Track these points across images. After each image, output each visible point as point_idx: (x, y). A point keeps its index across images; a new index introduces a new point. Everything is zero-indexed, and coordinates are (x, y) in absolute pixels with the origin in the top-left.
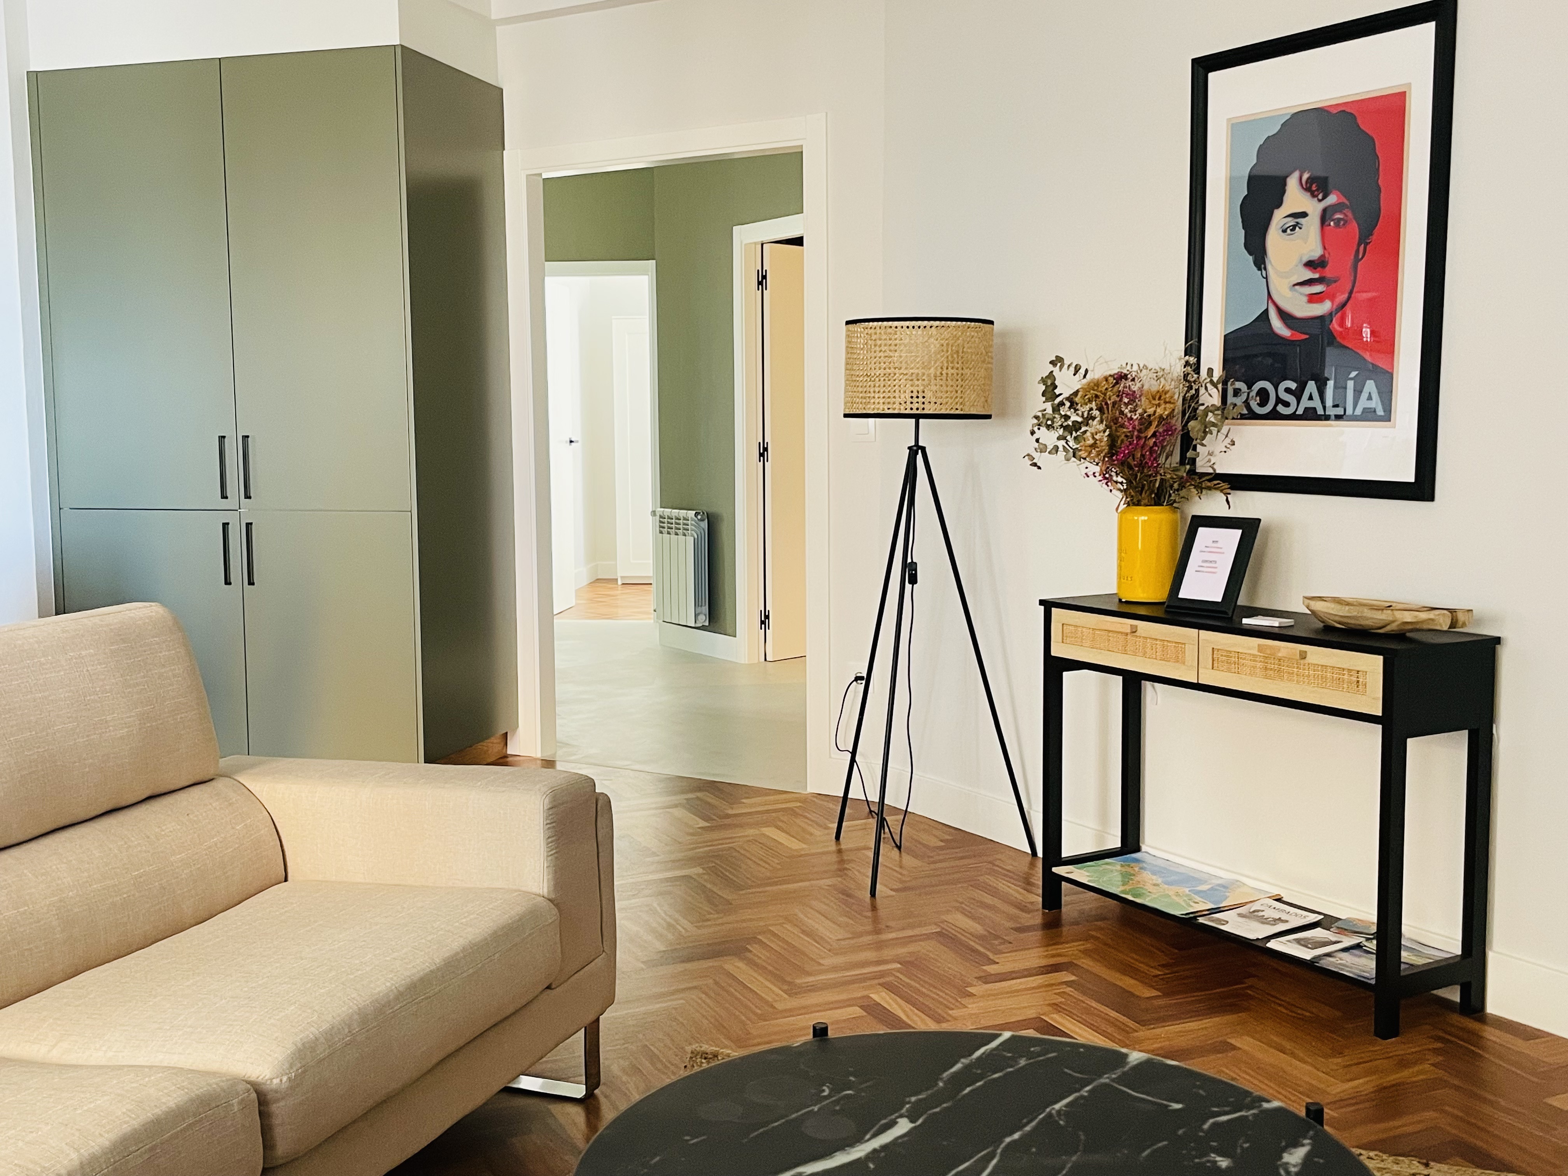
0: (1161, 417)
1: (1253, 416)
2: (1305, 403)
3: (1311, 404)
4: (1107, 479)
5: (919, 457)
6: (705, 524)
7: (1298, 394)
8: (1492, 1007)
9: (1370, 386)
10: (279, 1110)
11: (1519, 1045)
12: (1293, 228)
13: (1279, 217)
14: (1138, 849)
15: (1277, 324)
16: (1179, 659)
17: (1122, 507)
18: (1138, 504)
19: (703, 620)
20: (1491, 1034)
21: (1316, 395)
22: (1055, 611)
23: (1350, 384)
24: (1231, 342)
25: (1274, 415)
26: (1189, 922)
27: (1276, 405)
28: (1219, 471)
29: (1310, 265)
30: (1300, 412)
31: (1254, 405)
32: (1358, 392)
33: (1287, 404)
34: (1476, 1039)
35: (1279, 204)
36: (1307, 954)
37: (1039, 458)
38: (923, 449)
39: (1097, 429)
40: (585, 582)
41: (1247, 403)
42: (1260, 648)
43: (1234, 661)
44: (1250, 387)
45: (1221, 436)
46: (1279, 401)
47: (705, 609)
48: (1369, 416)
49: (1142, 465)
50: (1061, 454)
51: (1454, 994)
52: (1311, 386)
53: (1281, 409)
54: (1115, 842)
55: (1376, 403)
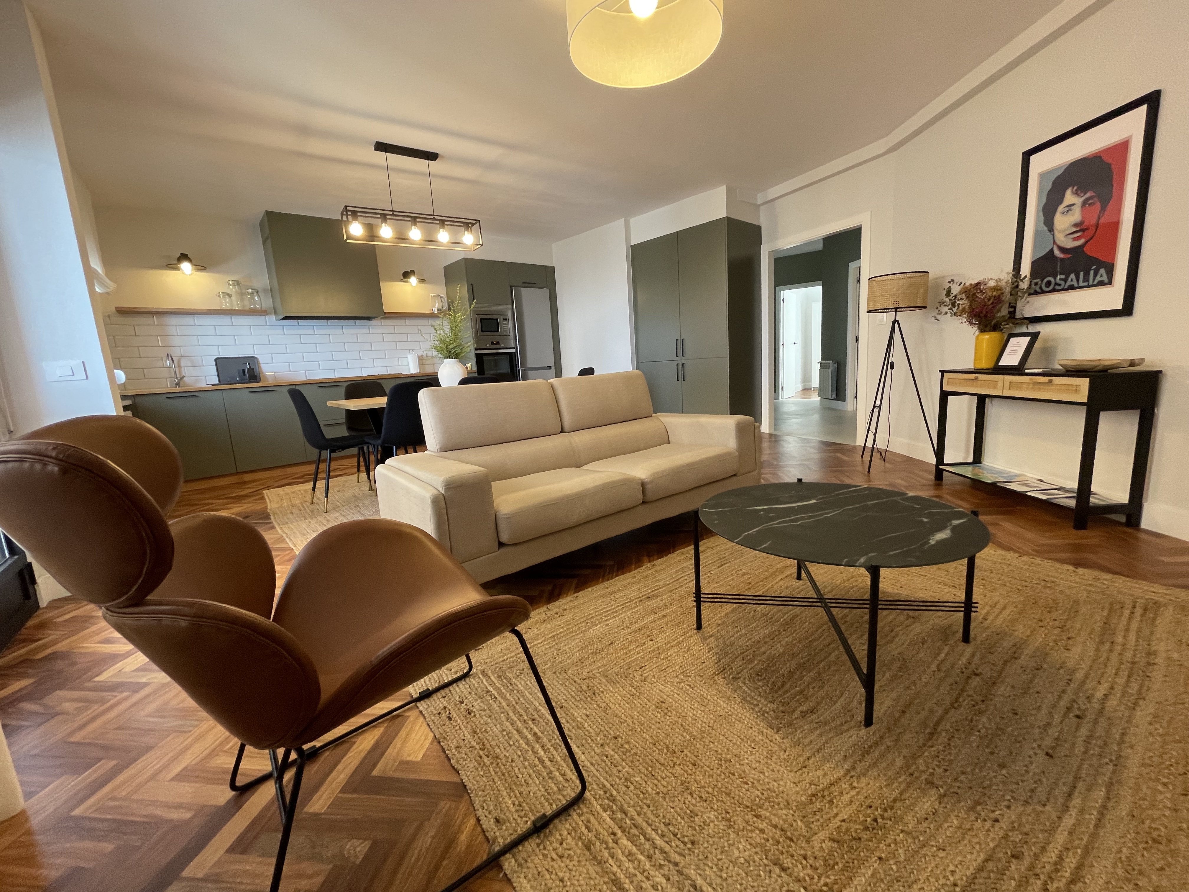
0: (995, 296)
1: (1043, 292)
2: (1069, 283)
3: (1072, 283)
4: (971, 323)
5: (896, 324)
6: (836, 365)
7: (1065, 280)
8: (1145, 524)
9: (1102, 271)
10: (649, 487)
11: (1158, 540)
12: (1068, 211)
13: (1061, 208)
14: (980, 462)
15: (1057, 252)
16: (995, 387)
17: (977, 333)
18: (985, 331)
19: (834, 396)
20: (1142, 536)
21: (1075, 280)
22: (945, 374)
23: (1092, 272)
24: (1035, 264)
25: (1054, 290)
26: (994, 485)
27: (1055, 286)
28: (1027, 316)
29: (1076, 225)
30: (1066, 287)
31: (1044, 288)
32: (1095, 275)
33: (1060, 285)
34: (1136, 538)
35: (1061, 202)
36: (1044, 497)
37: (938, 317)
38: (898, 322)
39: (964, 303)
40: (801, 389)
41: (1041, 288)
42: (1030, 380)
43: (1019, 386)
44: (1042, 281)
45: (1023, 300)
46: (1056, 284)
47: (835, 393)
48: (1101, 284)
49: (986, 316)
50: (949, 314)
51: (1123, 519)
52: (1073, 276)
53: (1057, 287)
54: (971, 460)
55: (1105, 278)
